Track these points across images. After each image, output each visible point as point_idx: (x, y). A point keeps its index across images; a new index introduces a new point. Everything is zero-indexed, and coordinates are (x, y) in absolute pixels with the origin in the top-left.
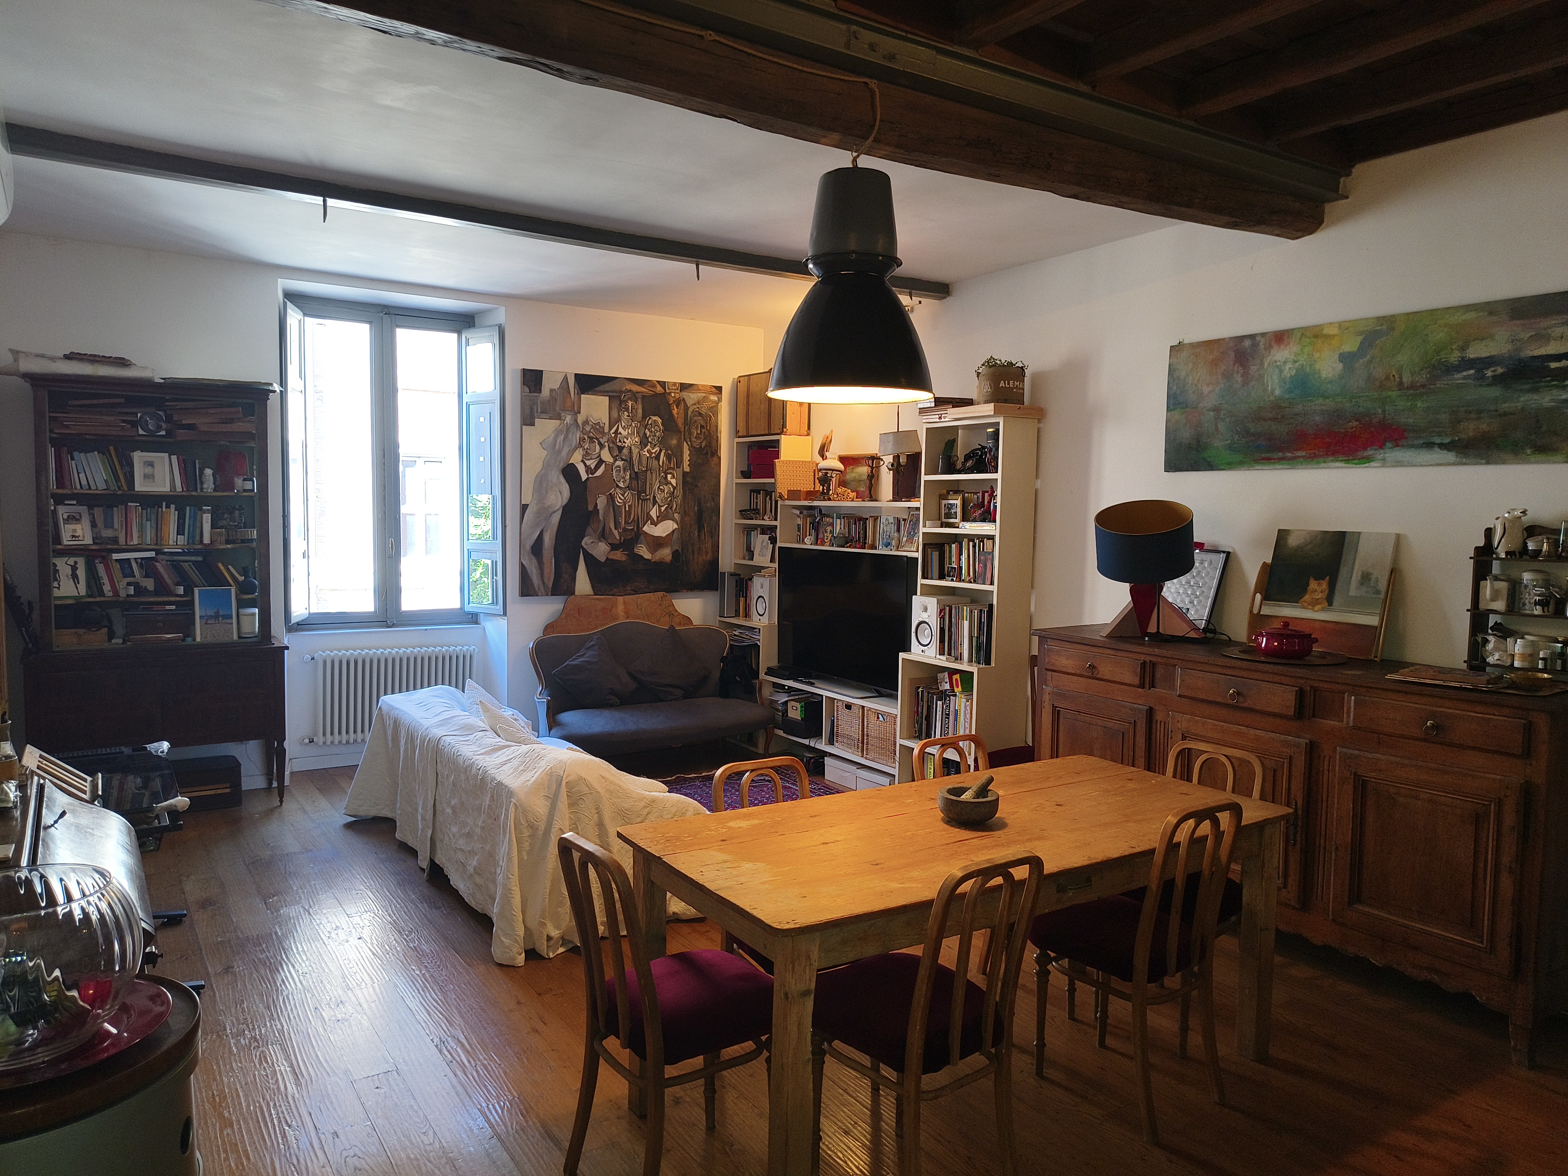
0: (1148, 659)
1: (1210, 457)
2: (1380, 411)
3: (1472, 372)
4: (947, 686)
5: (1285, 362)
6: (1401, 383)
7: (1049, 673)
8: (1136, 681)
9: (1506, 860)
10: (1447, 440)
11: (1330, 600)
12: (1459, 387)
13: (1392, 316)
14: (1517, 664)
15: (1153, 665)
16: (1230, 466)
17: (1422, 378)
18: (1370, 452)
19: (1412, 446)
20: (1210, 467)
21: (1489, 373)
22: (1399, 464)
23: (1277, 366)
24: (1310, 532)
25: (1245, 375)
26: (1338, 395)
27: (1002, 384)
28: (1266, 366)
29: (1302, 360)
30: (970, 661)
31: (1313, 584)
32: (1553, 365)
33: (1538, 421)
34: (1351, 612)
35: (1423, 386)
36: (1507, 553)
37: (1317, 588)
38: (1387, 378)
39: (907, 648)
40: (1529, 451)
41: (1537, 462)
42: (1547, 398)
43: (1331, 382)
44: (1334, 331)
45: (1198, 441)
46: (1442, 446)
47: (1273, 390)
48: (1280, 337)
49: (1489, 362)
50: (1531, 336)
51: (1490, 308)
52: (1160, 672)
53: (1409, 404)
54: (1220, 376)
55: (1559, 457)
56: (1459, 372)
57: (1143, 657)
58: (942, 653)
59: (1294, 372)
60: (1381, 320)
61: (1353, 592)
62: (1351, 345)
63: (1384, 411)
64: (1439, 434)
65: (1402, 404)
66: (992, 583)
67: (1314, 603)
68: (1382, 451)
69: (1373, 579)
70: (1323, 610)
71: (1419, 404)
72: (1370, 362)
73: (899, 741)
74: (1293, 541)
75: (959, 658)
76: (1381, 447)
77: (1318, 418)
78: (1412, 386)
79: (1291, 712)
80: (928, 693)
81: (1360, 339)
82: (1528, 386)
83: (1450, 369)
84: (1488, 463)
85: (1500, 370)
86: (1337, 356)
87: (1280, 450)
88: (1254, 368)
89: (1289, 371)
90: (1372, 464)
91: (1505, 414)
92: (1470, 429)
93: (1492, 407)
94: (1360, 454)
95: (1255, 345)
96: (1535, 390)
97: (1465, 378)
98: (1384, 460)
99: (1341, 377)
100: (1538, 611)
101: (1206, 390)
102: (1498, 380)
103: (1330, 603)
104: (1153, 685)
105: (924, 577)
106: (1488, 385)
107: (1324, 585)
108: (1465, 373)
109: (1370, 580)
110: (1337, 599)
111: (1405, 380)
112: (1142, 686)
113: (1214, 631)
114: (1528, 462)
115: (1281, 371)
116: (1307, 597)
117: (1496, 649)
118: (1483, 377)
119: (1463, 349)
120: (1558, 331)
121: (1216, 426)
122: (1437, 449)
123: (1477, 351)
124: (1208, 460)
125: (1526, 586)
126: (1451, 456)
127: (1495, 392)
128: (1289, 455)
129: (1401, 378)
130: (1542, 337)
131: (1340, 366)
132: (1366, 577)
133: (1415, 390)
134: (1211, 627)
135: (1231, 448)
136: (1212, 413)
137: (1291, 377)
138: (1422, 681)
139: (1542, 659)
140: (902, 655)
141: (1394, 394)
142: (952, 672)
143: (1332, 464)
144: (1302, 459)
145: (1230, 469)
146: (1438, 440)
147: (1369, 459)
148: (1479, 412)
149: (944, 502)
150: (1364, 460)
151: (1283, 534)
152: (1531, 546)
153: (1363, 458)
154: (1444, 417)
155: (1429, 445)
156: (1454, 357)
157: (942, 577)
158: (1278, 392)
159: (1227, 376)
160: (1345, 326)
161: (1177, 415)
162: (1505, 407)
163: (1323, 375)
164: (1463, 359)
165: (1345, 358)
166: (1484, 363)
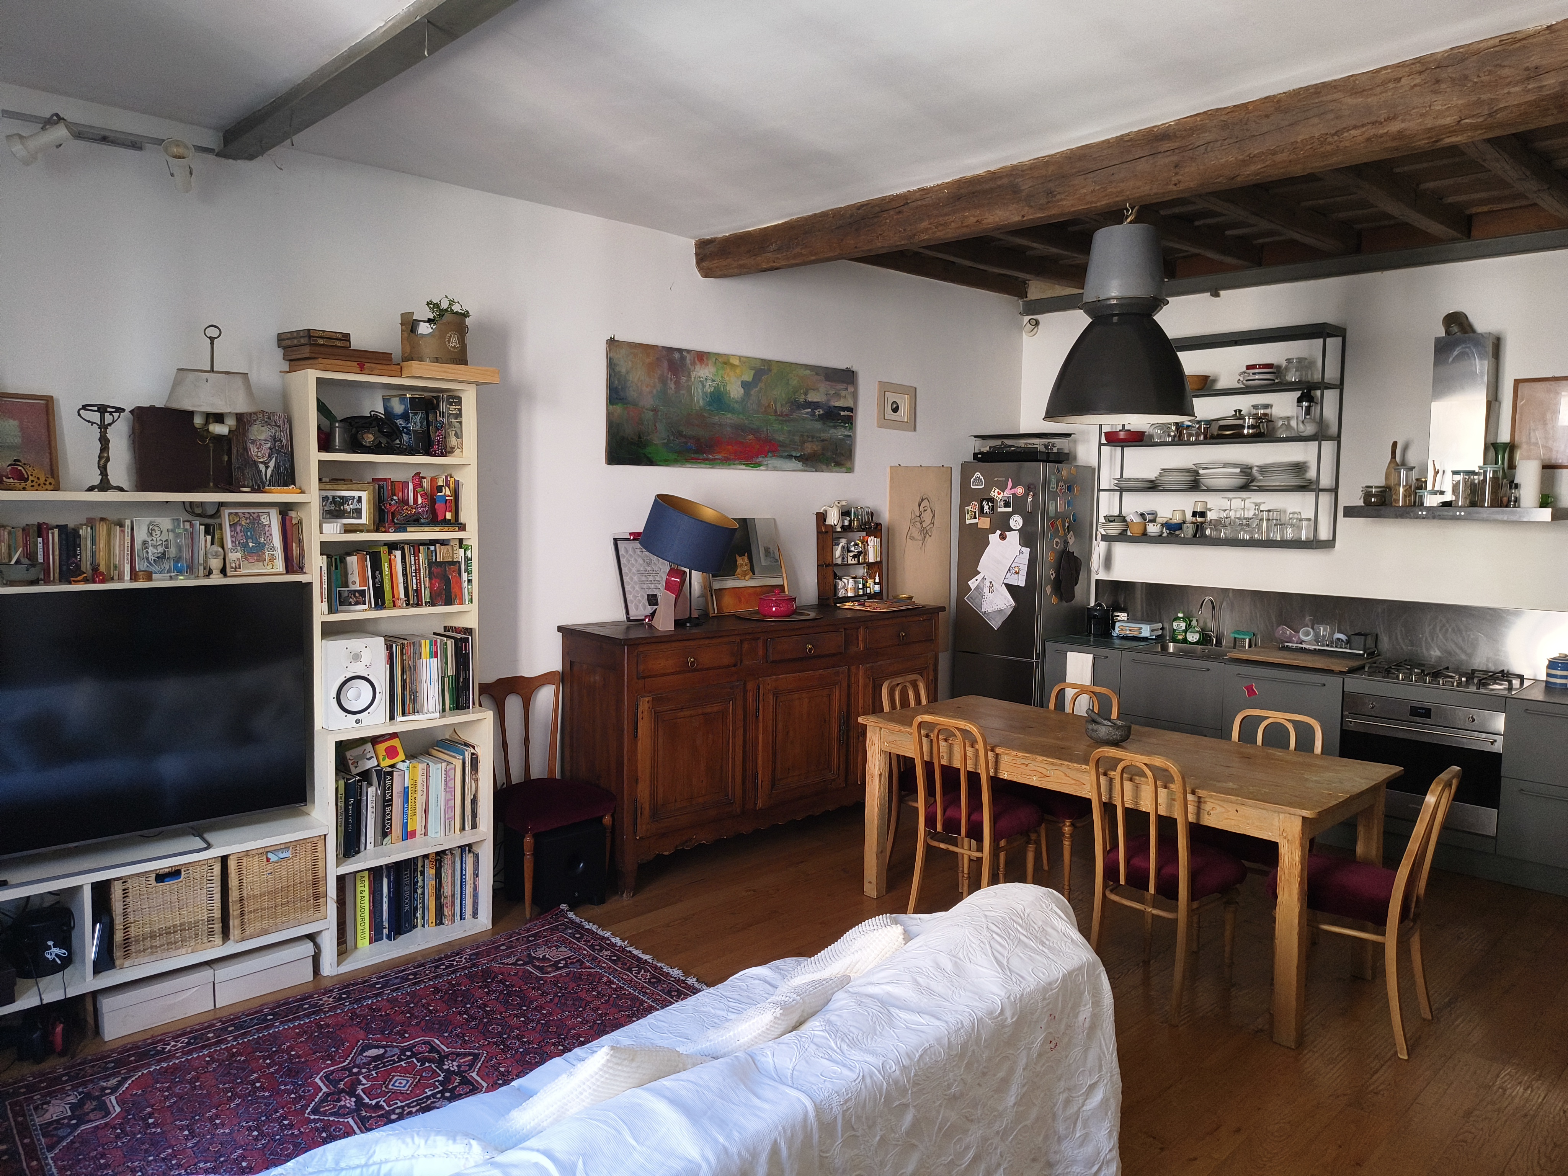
1: (650, 453)
2: (765, 429)
3: (810, 410)
5: (706, 379)
6: (775, 411)
10: (798, 454)
11: (752, 570)
12: (804, 419)
13: (770, 361)
16: (666, 462)
17: (786, 409)
18: (760, 459)
19: (781, 457)
20: (651, 462)
21: (817, 413)
22: (775, 469)
23: (701, 381)
25: (677, 383)
26: (740, 413)
28: (693, 379)
29: (718, 379)
30: (443, 710)
32: (842, 413)
33: (837, 447)
34: (767, 577)
35: (787, 415)
37: (742, 562)
38: (769, 406)
40: (833, 464)
41: (836, 472)
42: (840, 434)
43: (737, 402)
44: (737, 362)
45: (640, 437)
46: (796, 457)
47: (698, 402)
48: (702, 357)
49: (817, 405)
50: (834, 394)
51: (816, 370)
53: (780, 427)
54: (657, 380)
55: (844, 469)
56: (804, 409)
59: (712, 389)
60: (764, 361)
61: (762, 562)
62: (748, 377)
63: (767, 430)
64: (795, 449)
65: (777, 426)
67: (744, 574)
68: (766, 459)
69: (771, 552)
71: (785, 428)
72: (759, 392)
76: (766, 455)
77: (728, 429)
78: (781, 415)
81: (752, 372)
82: (832, 424)
83: (799, 406)
84: (816, 471)
85: (822, 412)
86: (740, 383)
88: (684, 379)
89: (709, 388)
90: (762, 468)
91: (823, 440)
92: (809, 448)
93: (818, 435)
94: (754, 459)
95: (683, 358)
96: (835, 427)
97: (807, 413)
98: (767, 465)
99: (743, 400)
100: (855, 561)
101: (646, 390)
103: (753, 573)
106: (817, 420)
107: (745, 559)
108: (806, 410)
110: (757, 569)
111: (777, 409)
114: (831, 471)
115: (704, 386)
116: (738, 571)
118: (814, 415)
119: (806, 394)
120: (843, 393)
121: (655, 426)
122: (793, 460)
123: (813, 397)
124: (649, 456)
126: (800, 465)
127: (818, 425)
128: (710, 456)
129: (776, 407)
130: (837, 395)
131: (741, 391)
132: (768, 551)
133: (784, 418)
135: (666, 445)
136: (651, 413)
137: (711, 393)
141: (772, 418)
143: (738, 466)
144: (719, 461)
145: (667, 465)
146: (794, 454)
147: (759, 464)
148: (813, 437)
150: (756, 465)
152: (847, 523)
153: (756, 463)
154: (797, 438)
155: (790, 457)
156: (802, 399)
158: (701, 403)
159: (663, 381)
160: (746, 361)
161: (618, 408)
162: (824, 435)
163: (732, 396)
164: (806, 400)
165: (744, 385)
166: (814, 405)
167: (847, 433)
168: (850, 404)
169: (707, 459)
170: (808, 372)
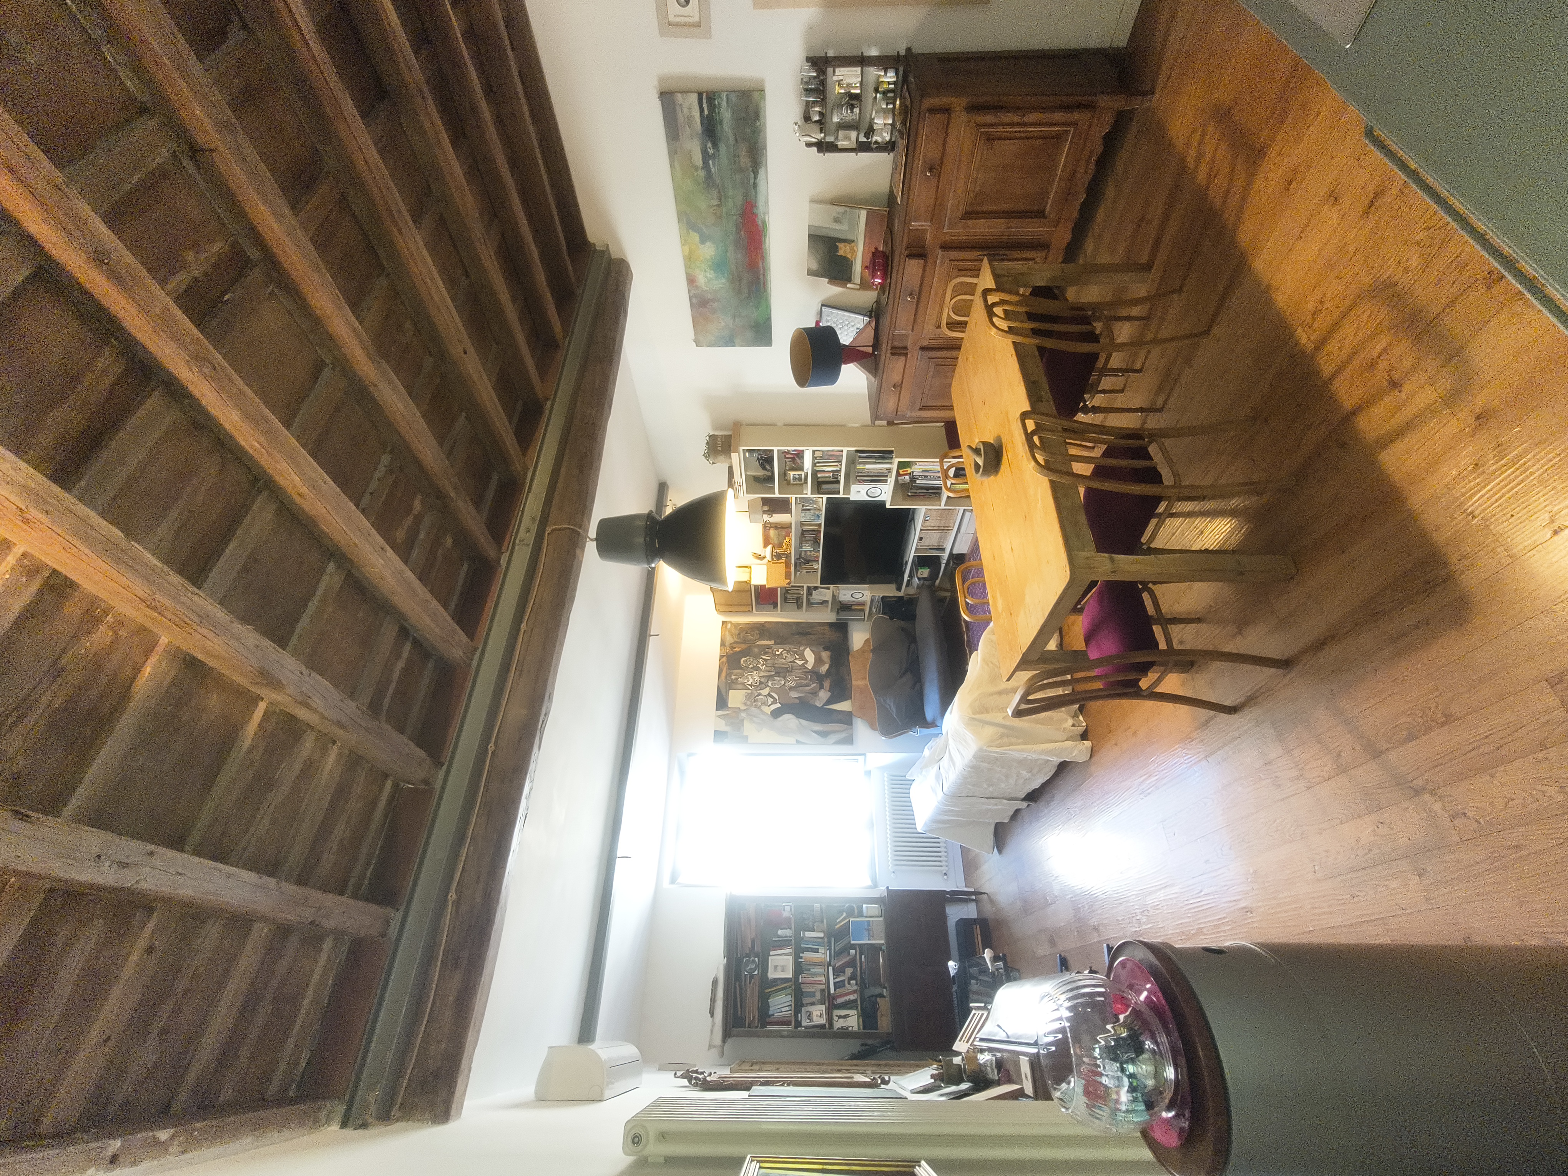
0: (889, 352)
1: (763, 320)
2: (735, 217)
3: (710, 162)
4: (907, 477)
5: (706, 277)
6: (718, 206)
7: (898, 413)
8: (903, 358)
9: (1016, 119)
10: (752, 175)
11: (850, 242)
12: (720, 169)
13: (678, 213)
14: (890, 122)
15: (893, 348)
16: (768, 308)
17: (715, 193)
18: (760, 223)
19: (756, 196)
20: (769, 319)
21: (711, 151)
22: (767, 203)
23: (708, 282)
24: (809, 256)
25: (713, 300)
26: (725, 244)
27: (719, 448)
28: (708, 289)
29: (704, 267)
30: (891, 463)
31: (841, 252)
32: (706, 112)
33: (741, 119)
34: (858, 228)
35: (719, 192)
36: (821, 132)
37: (843, 250)
38: (715, 214)
39: (883, 503)
40: (758, 124)
41: (765, 117)
43: (717, 248)
44: (687, 248)
45: (753, 326)
46: (755, 178)
47: (723, 283)
48: (691, 281)
49: (705, 153)
50: (689, 127)
51: (673, 153)
52: (896, 344)
53: (730, 200)
54: (714, 316)
56: (710, 171)
57: (888, 355)
58: (886, 481)
59: (712, 271)
60: (680, 219)
61: (845, 227)
62: (695, 237)
63: (734, 215)
64: (748, 180)
65: (730, 204)
66: (842, 451)
67: (853, 251)
68: (759, 215)
69: (837, 215)
70: (857, 246)
71: (731, 193)
72: (705, 225)
73: (942, 507)
74: (815, 266)
75: (889, 470)
76: (756, 215)
77: (740, 256)
78: (720, 199)
79: (922, 261)
80: (911, 489)
81: (691, 232)
82: (719, 127)
83: (709, 176)
84: (765, 148)
85: (709, 145)
86: (703, 246)
87: (758, 278)
88: (709, 296)
89: (711, 274)
90: (767, 220)
91: (736, 141)
92: (745, 161)
93: (732, 149)
94: (761, 228)
95: (695, 296)
96: (721, 123)
97: (714, 166)
98: (764, 214)
99: (714, 242)
100: (856, 110)
101: (722, 324)
102: (715, 145)
103: (853, 241)
104: (906, 348)
105: (838, 493)
106: (718, 151)
107: (841, 245)
108: (711, 166)
109: (838, 217)
110: (849, 237)
111: (715, 204)
112: (906, 355)
113: (871, 312)
114: (765, 123)
115: (711, 279)
116: (849, 256)
117: (881, 135)
118: (714, 155)
119: (696, 168)
120: (686, 111)
121: (744, 316)
122: (757, 181)
123: (698, 160)
124: (765, 320)
125: (842, 119)
126: (762, 172)
127: (723, 148)
128: (761, 272)
129: (714, 206)
130: (689, 119)
131: (708, 244)
132: (837, 220)
133: (722, 197)
134: (868, 314)
135: (757, 308)
136: (737, 320)
137: (715, 273)
138: (902, 180)
139: (887, 105)
140: (888, 506)
141: (724, 209)
142: (898, 474)
143: (767, 244)
144: (764, 265)
145: (770, 307)
146: (752, 181)
147: (764, 223)
148: (735, 156)
149: (792, 482)
151: (811, 273)
152: (816, 118)
153: (763, 226)
154: (738, 177)
155: (755, 185)
156: (702, 174)
157: (838, 482)
158: (724, 281)
159: (714, 311)
160: (684, 242)
161: (737, 341)
162: (732, 140)
163: (713, 253)
164: (703, 168)
165: (703, 241)
166: (705, 155)
167: (724, 103)
168: (694, 97)
169: (764, 275)
170: (676, 163)
